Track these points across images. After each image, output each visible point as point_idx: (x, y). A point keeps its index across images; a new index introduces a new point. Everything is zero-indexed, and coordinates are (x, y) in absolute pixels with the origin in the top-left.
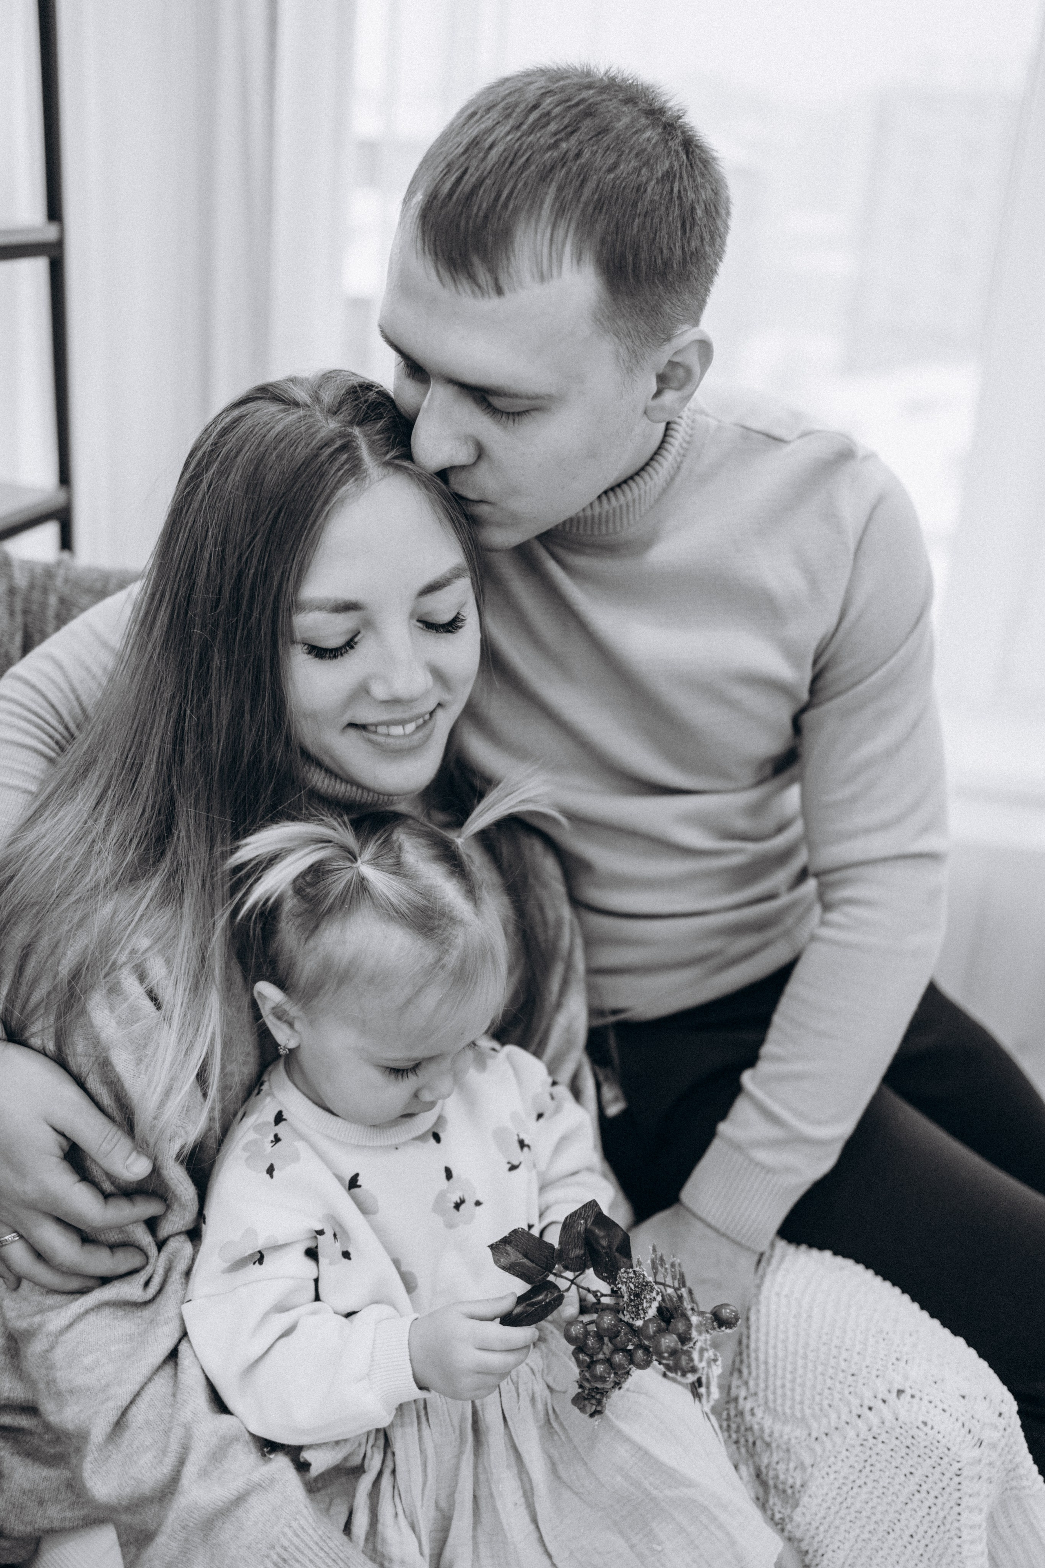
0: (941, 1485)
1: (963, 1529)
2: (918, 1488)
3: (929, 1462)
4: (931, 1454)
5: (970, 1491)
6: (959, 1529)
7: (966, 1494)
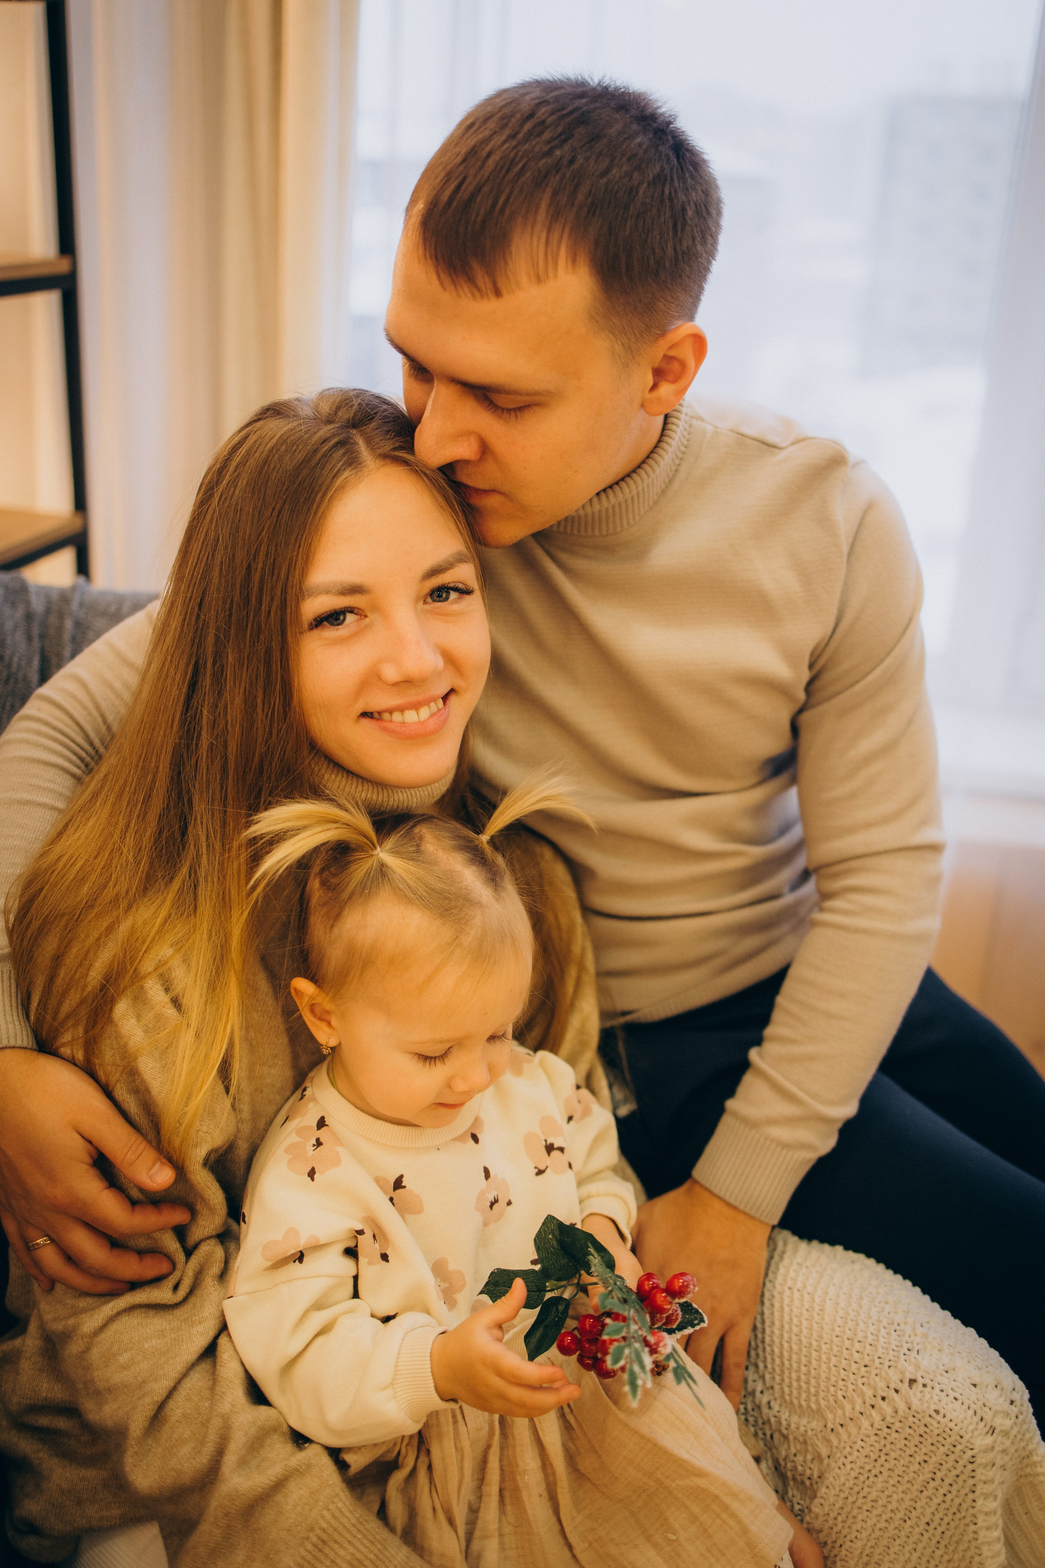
0: (954, 1472)
1: (978, 1515)
2: (932, 1475)
3: (942, 1449)
4: (944, 1442)
5: (984, 1478)
6: (974, 1516)
7: (980, 1480)
